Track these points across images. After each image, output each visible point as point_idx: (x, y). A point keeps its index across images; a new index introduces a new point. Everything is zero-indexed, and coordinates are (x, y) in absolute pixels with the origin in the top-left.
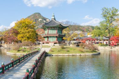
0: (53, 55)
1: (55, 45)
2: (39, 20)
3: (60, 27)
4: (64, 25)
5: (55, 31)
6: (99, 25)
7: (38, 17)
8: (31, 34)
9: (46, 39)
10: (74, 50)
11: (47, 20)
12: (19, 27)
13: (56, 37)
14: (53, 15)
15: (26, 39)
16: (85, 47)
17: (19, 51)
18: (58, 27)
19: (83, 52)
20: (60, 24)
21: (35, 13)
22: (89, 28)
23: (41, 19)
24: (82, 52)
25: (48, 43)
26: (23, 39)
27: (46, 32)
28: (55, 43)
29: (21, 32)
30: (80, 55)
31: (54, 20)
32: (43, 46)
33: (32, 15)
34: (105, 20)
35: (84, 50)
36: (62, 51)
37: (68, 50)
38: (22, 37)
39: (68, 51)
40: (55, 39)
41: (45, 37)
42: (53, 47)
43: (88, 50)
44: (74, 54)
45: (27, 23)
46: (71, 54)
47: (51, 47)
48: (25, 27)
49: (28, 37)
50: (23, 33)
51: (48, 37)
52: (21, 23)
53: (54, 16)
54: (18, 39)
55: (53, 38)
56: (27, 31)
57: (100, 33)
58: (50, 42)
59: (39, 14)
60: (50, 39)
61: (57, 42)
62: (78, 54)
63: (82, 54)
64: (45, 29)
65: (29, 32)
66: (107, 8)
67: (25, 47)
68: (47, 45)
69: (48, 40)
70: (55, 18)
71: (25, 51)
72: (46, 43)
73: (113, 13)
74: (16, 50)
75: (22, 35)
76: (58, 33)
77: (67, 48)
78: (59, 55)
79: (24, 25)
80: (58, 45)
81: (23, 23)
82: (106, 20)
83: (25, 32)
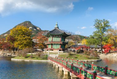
5: (59, 39)
6: (93, 35)
7: (28, 25)
8: (28, 41)
10: (81, 57)
11: (38, 28)
13: (60, 44)
14: (56, 24)
15: (23, 46)
17: (27, 57)
18: (63, 35)
19: (90, 59)
21: (25, 22)
22: (77, 37)
23: (31, 28)
25: (52, 50)
26: (20, 46)
29: (18, 39)
30: (88, 61)
31: (57, 29)
32: (50, 53)
33: (22, 24)
34: (98, 30)
35: (89, 57)
37: (76, 56)
39: (76, 58)
40: (59, 47)
42: (60, 54)
44: (82, 60)
45: (23, 31)
49: (25, 45)
50: (20, 40)
51: (52, 44)
55: (57, 46)
56: (24, 38)
57: (94, 42)
58: (54, 49)
59: (30, 22)
60: (54, 47)
61: (61, 49)
62: (85, 61)
63: (89, 60)
64: (48, 37)
65: (26, 39)
66: (99, 20)
69: (52, 47)
71: (33, 58)
72: (51, 50)
73: (105, 24)
75: (19, 42)
76: (61, 41)
80: (62, 52)
83: (22, 40)
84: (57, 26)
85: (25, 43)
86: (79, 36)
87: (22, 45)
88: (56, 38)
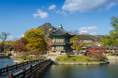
0: (58, 64)
1: (62, 54)
2: (49, 30)
3: (67, 36)
4: (71, 34)
5: (62, 40)
7: (48, 27)
8: (40, 43)
9: (53, 48)
10: (81, 59)
12: (29, 37)
13: (63, 46)
15: (35, 48)
16: (93, 56)
17: (25, 59)
18: (65, 36)
19: (91, 61)
20: (67, 33)
21: (45, 24)
23: (51, 29)
24: (89, 61)
25: (55, 52)
26: (32, 48)
27: (53, 41)
28: (62, 52)
29: (30, 41)
30: (87, 64)
31: (61, 29)
32: (49, 55)
36: (68, 60)
37: (75, 58)
38: (31, 47)
39: (75, 60)
40: (62, 48)
41: (52, 46)
42: (59, 56)
43: (96, 59)
44: (80, 63)
45: (36, 33)
46: (77, 63)
47: (57, 55)
48: (35, 37)
49: (37, 47)
50: (32, 42)
51: (55, 46)
52: (30, 33)
53: (61, 25)
54: (27, 48)
55: (60, 47)
56: (36, 40)
58: (57, 51)
59: (49, 24)
60: (57, 48)
61: (64, 51)
62: (84, 63)
63: (89, 63)
64: (52, 38)
65: (37, 41)
67: (32, 55)
68: (54, 53)
69: (55, 49)
70: (62, 27)
74: (22, 58)
76: (65, 42)
77: (74, 57)
78: (65, 63)
79: (33, 35)
80: (65, 54)
81: (32, 33)
82: (116, 29)
83: (34, 42)
84: (61, 26)
85: (36, 45)
86: (102, 36)
87: (33, 47)
88: (59, 39)
